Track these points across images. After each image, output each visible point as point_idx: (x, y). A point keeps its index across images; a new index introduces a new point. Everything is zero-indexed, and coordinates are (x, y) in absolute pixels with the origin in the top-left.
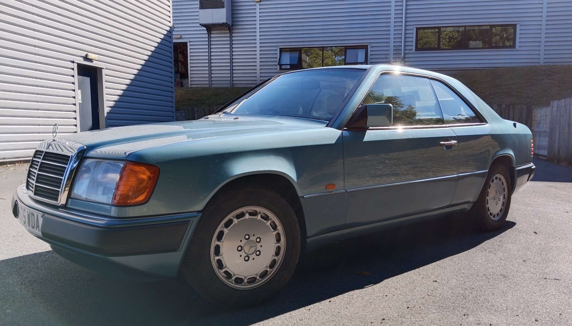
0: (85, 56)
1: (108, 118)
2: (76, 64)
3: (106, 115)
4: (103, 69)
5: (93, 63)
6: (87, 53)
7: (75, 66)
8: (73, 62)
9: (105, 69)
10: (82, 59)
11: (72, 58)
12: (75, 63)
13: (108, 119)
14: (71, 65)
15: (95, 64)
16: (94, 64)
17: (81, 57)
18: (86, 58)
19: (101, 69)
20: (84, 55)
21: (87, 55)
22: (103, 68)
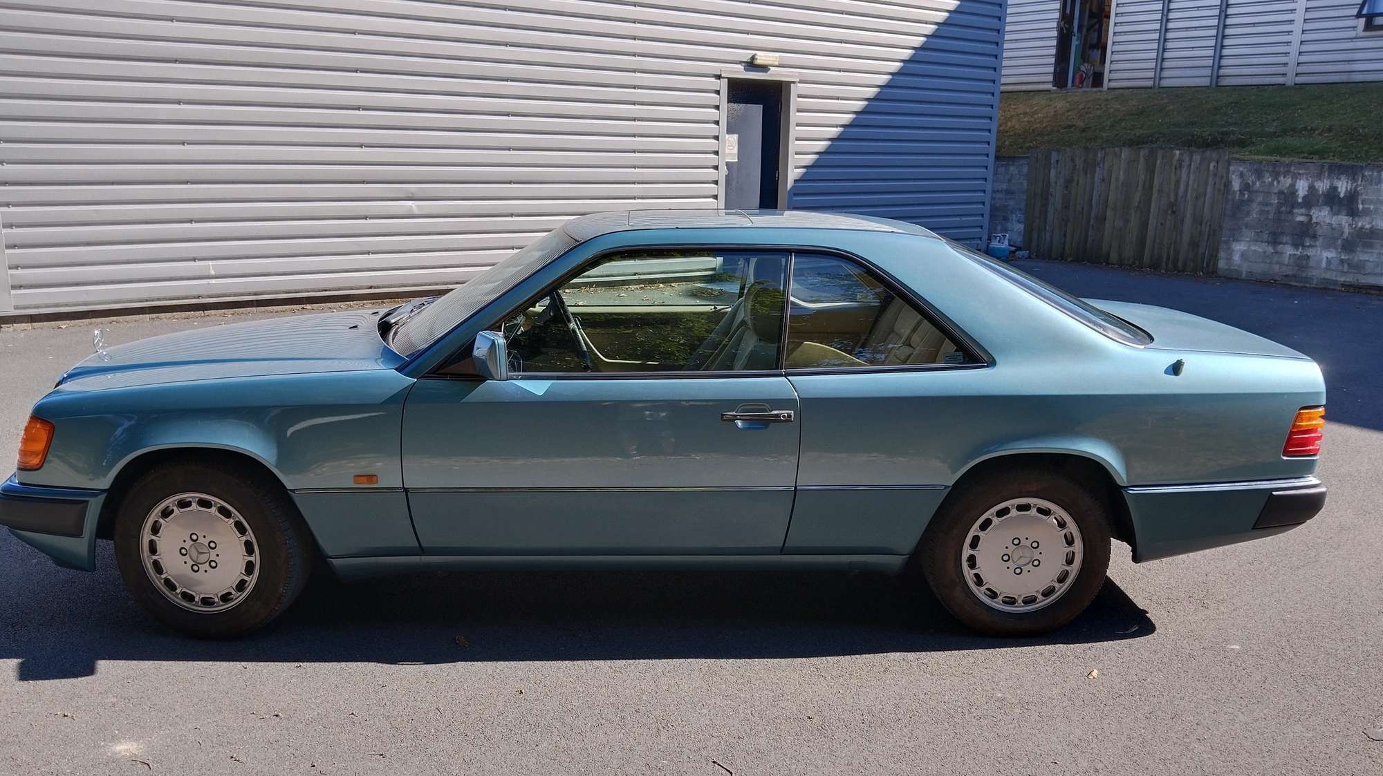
0: (749, 61)
1: (795, 192)
2: (727, 80)
3: (790, 184)
4: (792, 85)
5: (769, 72)
6: (754, 52)
7: (723, 86)
8: (719, 77)
9: (799, 83)
10: (741, 67)
11: (715, 68)
12: (724, 78)
13: (795, 194)
14: (713, 83)
15: (774, 74)
16: (771, 75)
17: (740, 62)
18: (751, 65)
19: (789, 83)
20: (747, 59)
21: (753, 58)
22: (794, 82)
